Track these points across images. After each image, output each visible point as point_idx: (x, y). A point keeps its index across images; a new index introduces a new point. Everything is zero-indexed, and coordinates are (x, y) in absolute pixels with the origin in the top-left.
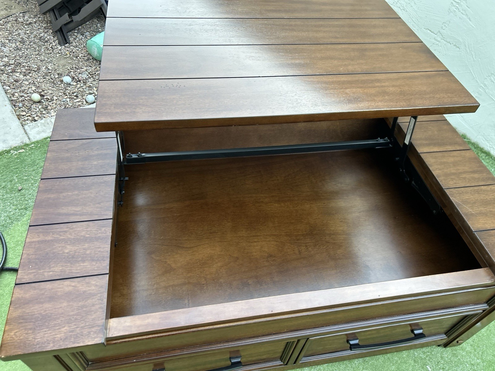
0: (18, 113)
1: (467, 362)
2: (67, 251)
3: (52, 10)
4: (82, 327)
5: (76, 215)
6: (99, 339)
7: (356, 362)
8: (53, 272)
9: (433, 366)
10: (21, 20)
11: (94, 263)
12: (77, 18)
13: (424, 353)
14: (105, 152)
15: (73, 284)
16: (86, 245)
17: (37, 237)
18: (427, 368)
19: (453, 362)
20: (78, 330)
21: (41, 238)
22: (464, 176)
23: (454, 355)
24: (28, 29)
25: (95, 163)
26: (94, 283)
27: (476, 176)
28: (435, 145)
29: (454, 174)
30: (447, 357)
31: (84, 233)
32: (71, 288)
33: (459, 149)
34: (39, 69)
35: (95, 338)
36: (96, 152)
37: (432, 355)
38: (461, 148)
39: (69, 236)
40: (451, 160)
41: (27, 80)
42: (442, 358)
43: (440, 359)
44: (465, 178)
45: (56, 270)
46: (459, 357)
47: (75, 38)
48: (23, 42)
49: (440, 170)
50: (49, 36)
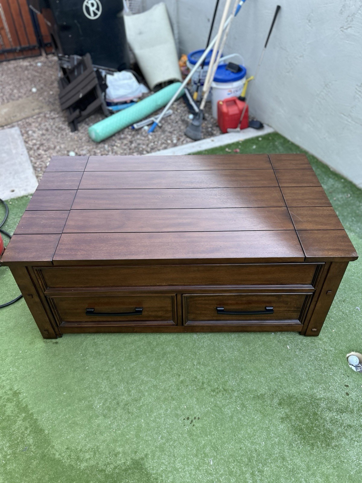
0: (37, 174)
1: (321, 348)
2: (42, 222)
3: (68, 108)
4: (42, 254)
5: (51, 207)
6: (50, 260)
7: (232, 336)
8: (33, 230)
9: (292, 347)
10: (48, 116)
11: (55, 229)
12: (85, 113)
13: (287, 338)
14: (74, 179)
15: (42, 237)
16: (53, 221)
17: (28, 215)
18: (287, 347)
19: (310, 346)
20: (40, 255)
21: (30, 216)
22: (307, 201)
23: (312, 342)
24: (51, 122)
25: (67, 184)
26: (53, 237)
27: (316, 201)
28: (295, 183)
29: (299, 199)
30: (306, 343)
31: (53, 215)
32: (40, 238)
33: (311, 186)
34: (55, 148)
35: (48, 259)
36: (69, 179)
37: (294, 339)
38: (314, 185)
39: (45, 216)
40: (303, 191)
41: (46, 154)
42: (301, 342)
43: (299, 343)
44: (306, 202)
45: (35, 230)
46: (316, 344)
47: (82, 127)
48: (47, 130)
49: (290, 197)
50: (65, 126)
